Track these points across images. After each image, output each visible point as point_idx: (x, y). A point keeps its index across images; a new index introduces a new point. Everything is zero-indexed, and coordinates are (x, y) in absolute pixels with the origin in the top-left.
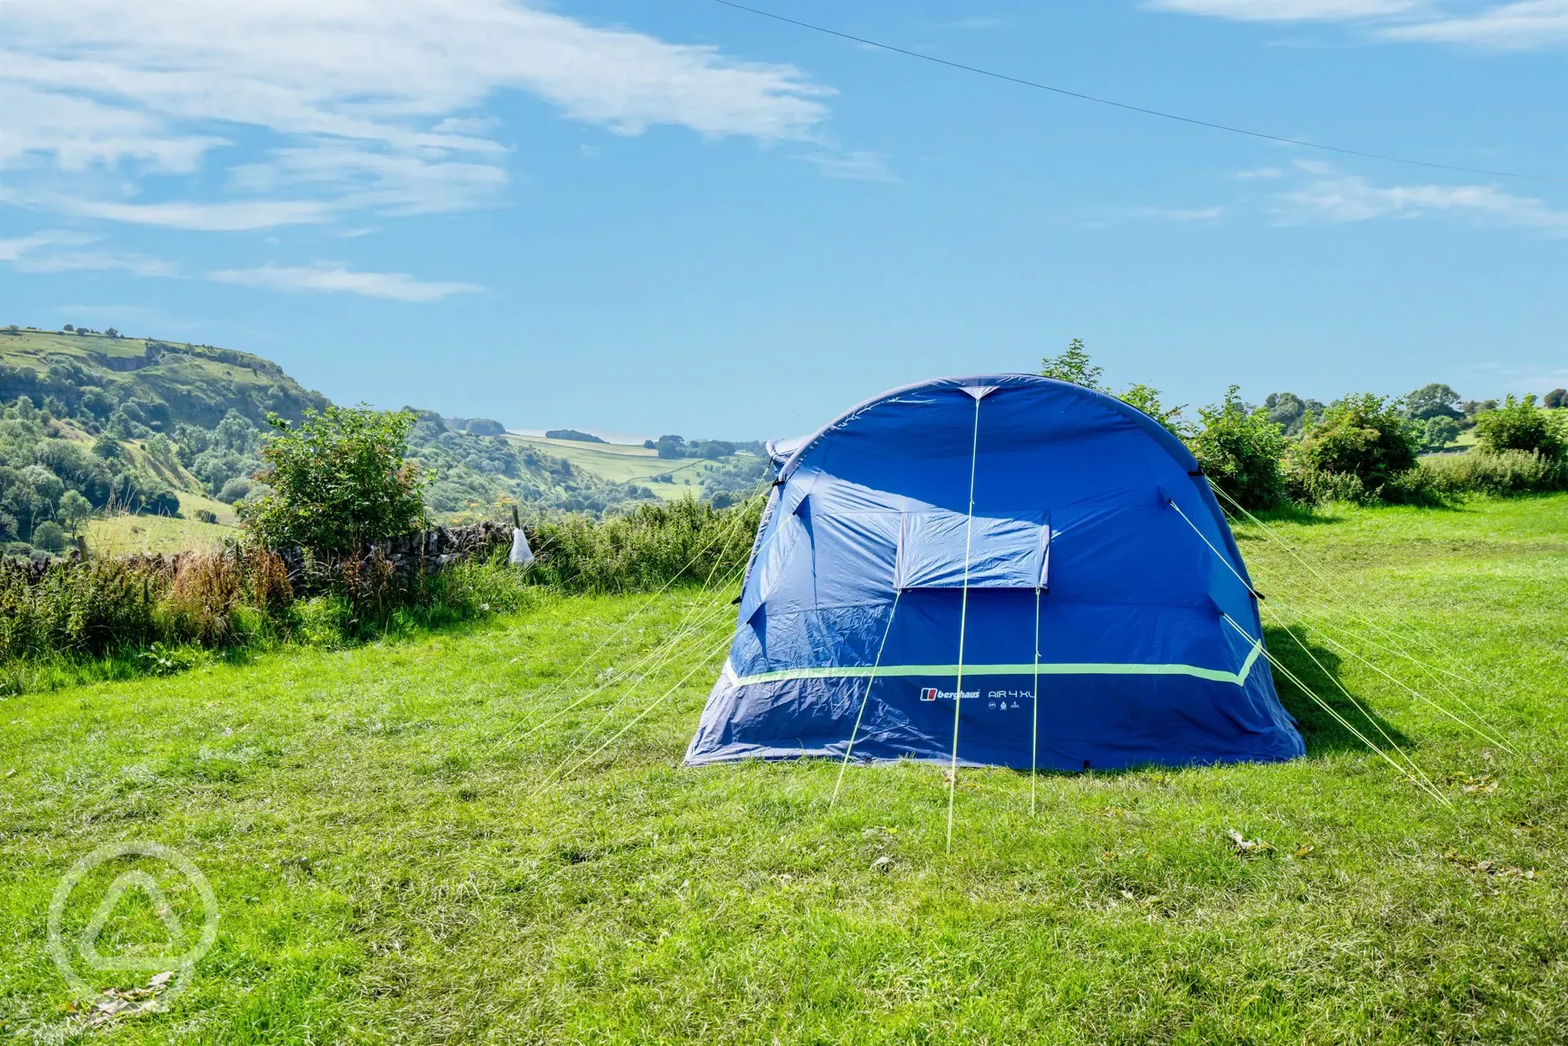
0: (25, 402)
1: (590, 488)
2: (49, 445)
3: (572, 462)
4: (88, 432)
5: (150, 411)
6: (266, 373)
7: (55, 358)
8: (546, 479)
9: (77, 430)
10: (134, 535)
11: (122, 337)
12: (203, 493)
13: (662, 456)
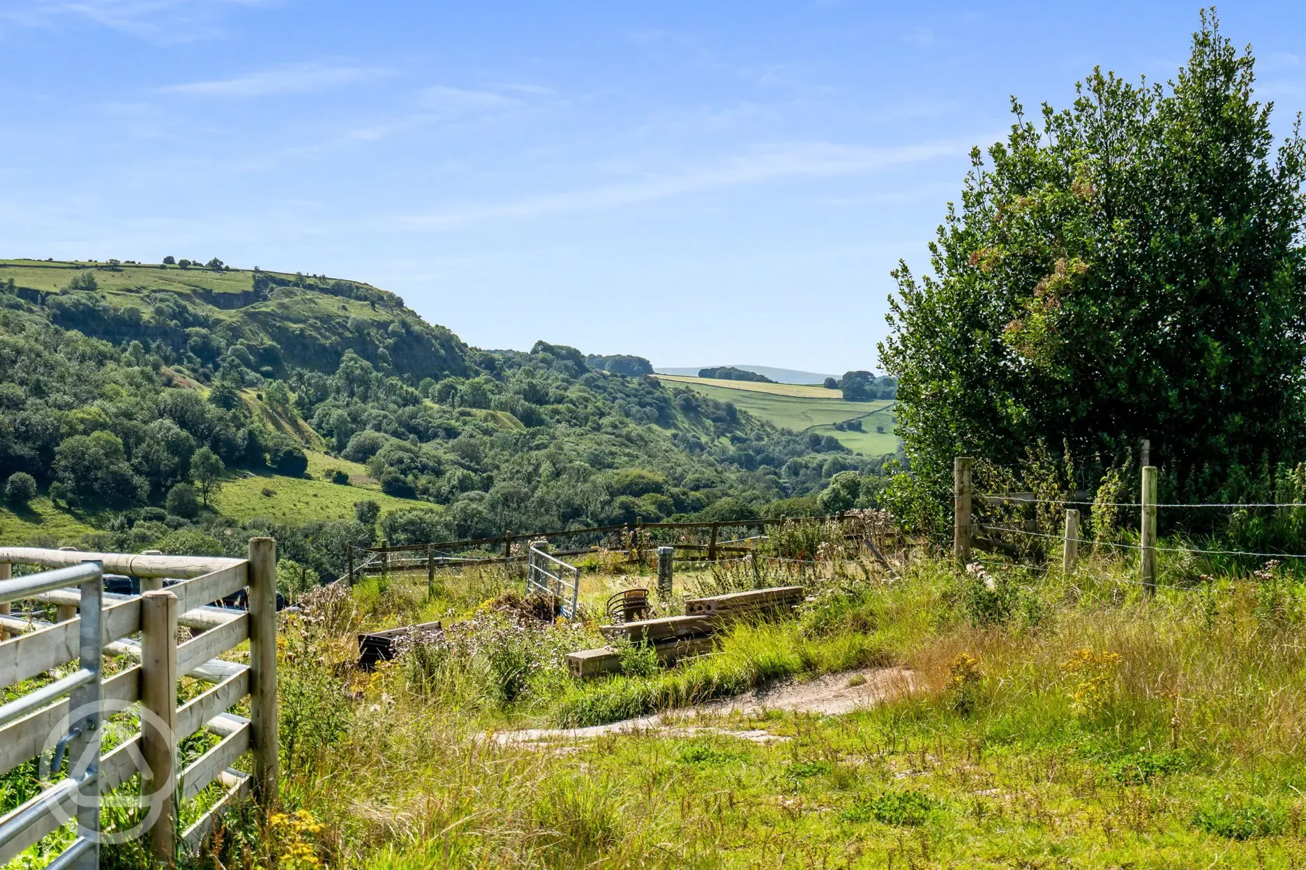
0: (135, 347)
1: (763, 439)
2: (172, 395)
3: (738, 406)
4: (198, 380)
5: (260, 355)
6: (385, 306)
7: (159, 295)
8: (708, 429)
9: (188, 379)
10: (265, 499)
11: (227, 269)
12: (325, 449)
13: (848, 398)
